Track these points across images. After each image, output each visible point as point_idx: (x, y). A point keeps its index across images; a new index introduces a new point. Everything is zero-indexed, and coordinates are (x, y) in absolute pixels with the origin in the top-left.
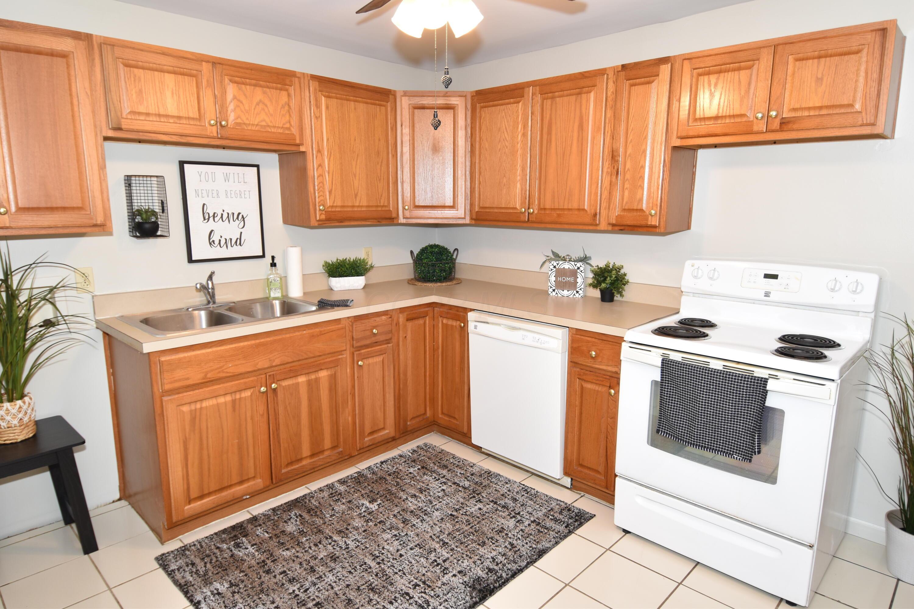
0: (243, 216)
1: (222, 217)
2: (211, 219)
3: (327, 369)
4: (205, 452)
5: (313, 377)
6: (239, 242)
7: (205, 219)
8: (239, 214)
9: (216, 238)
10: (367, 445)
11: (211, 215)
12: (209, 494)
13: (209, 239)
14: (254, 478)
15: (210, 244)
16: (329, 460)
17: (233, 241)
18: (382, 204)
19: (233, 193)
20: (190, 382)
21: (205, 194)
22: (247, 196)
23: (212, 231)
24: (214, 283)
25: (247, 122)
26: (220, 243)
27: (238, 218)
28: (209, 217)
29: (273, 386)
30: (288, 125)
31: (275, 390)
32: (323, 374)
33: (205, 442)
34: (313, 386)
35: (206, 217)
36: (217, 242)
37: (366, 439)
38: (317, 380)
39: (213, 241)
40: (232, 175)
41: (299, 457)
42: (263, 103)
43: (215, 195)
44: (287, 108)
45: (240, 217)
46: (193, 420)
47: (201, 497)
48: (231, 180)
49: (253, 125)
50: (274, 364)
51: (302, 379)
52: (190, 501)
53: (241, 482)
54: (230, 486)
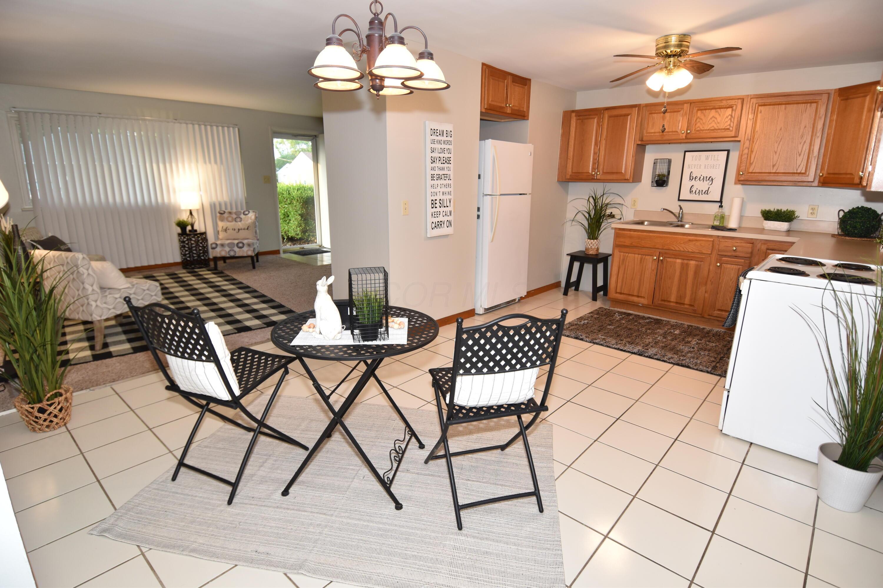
0: (712, 178)
1: (700, 179)
2: (694, 179)
3: (696, 261)
4: (625, 276)
5: (686, 262)
6: (707, 192)
7: (690, 179)
8: (710, 177)
9: (694, 189)
10: (714, 315)
11: (694, 177)
12: (624, 294)
13: (690, 190)
14: (644, 297)
15: (690, 192)
16: (686, 310)
17: (703, 192)
18: (799, 171)
19: (709, 166)
20: (625, 244)
21: (693, 167)
22: (717, 167)
23: (693, 186)
24: (684, 212)
25: (703, 129)
26: (695, 192)
27: (709, 179)
28: (693, 178)
29: (661, 258)
30: (728, 127)
31: (662, 260)
32: (693, 263)
33: (626, 271)
34: (684, 268)
35: (691, 178)
36: (694, 192)
37: (715, 312)
38: (687, 265)
39: (692, 191)
40: (710, 156)
41: (668, 300)
42: (715, 118)
43: (699, 167)
44: (730, 117)
45: (711, 179)
46: (623, 260)
47: (621, 293)
48: (710, 159)
49: (706, 130)
50: (664, 248)
51: (679, 261)
52: (616, 293)
53: (638, 296)
54: (633, 295)
